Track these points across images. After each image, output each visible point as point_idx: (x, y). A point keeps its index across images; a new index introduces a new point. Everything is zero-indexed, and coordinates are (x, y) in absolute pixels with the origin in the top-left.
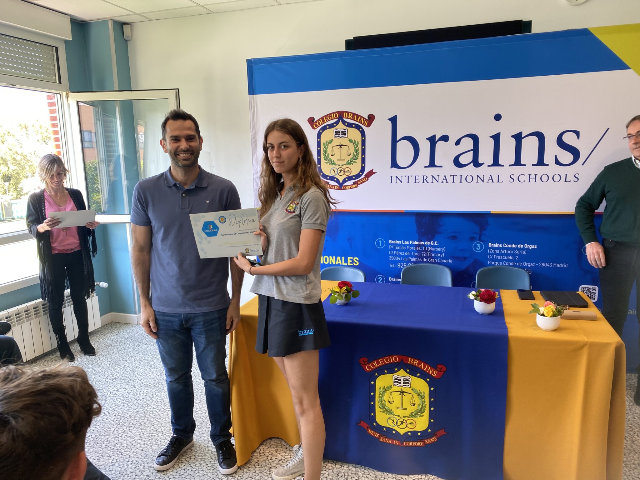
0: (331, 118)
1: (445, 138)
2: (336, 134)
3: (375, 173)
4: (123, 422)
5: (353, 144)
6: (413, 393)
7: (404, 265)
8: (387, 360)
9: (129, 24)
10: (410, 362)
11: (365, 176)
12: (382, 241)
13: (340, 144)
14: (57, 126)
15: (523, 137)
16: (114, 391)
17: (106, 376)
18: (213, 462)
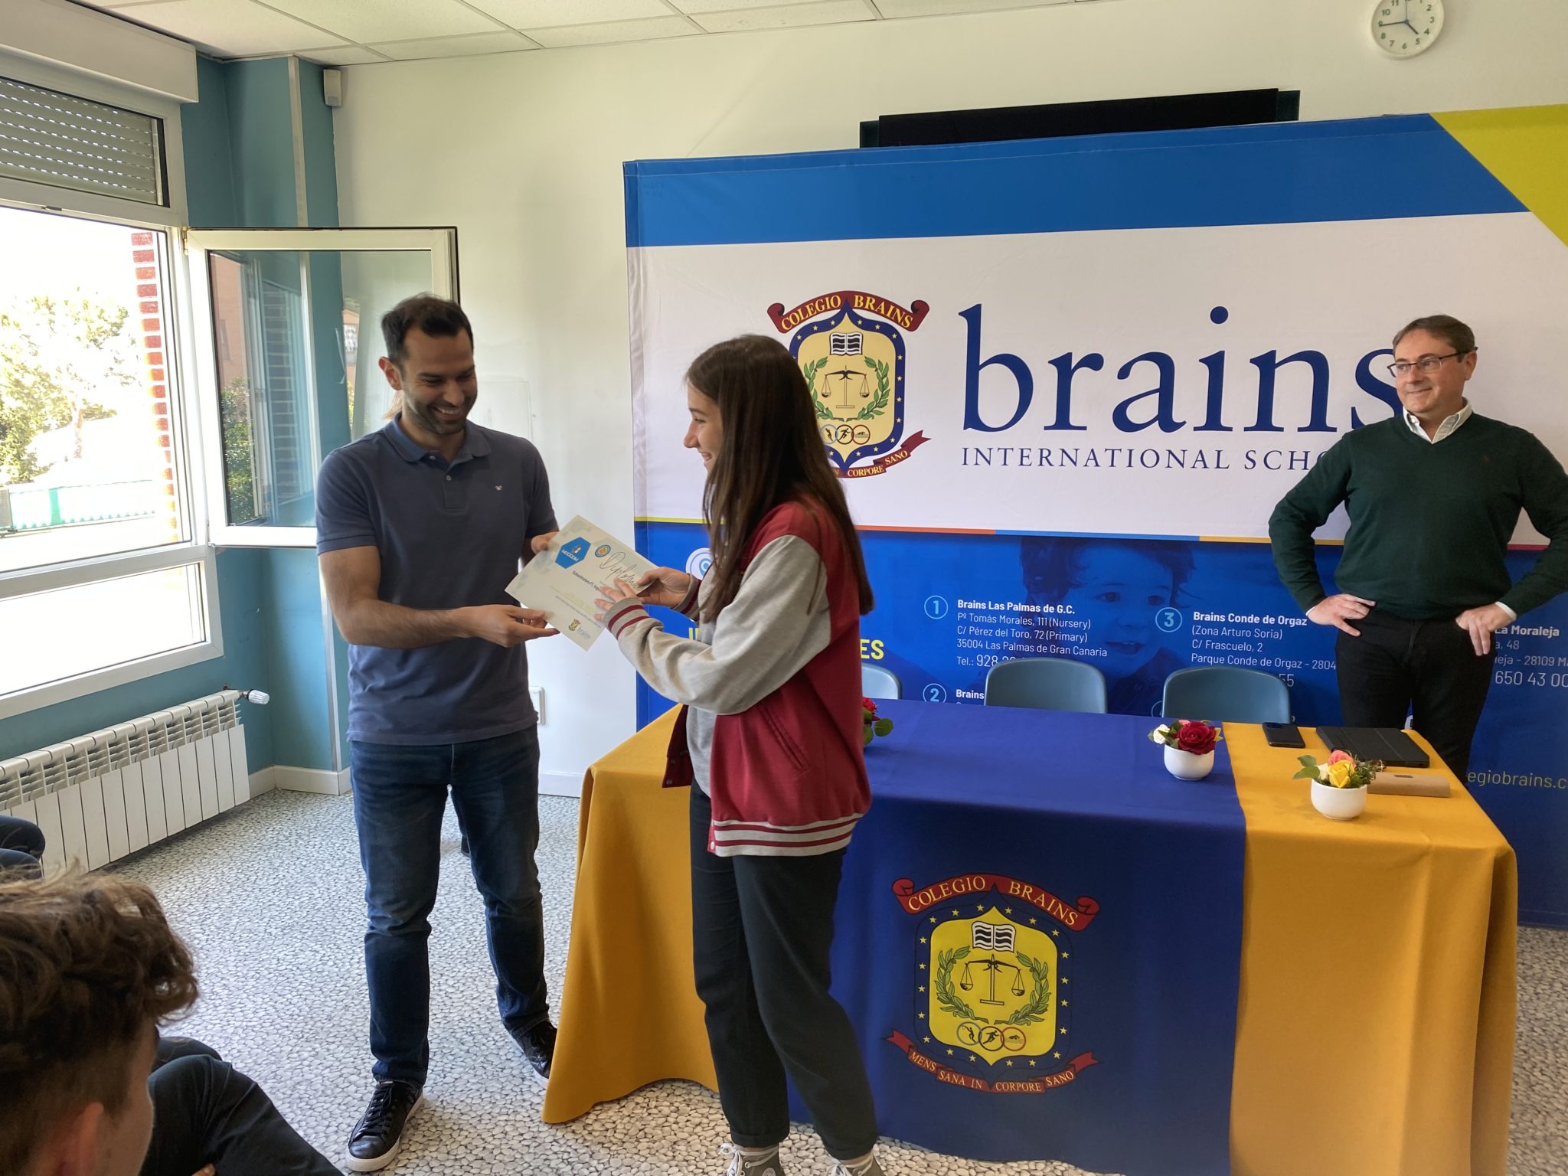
0: (823, 307)
1: (1094, 362)
2: (835, 346)
3: (927, 439)
4: (311, 1032)
5: (876, 370)
6: (1020, 966)
7: (991, 660)
8: (958, 887)
9: (335, 69)
10: (1015, 891)
11: (902, 446)
12: (941, 603)
13: (843, 369)
14: (155, 310)
15: (1277, 362)
16: (288, 957)
17: (266, 920)
18: (535, 1130)
